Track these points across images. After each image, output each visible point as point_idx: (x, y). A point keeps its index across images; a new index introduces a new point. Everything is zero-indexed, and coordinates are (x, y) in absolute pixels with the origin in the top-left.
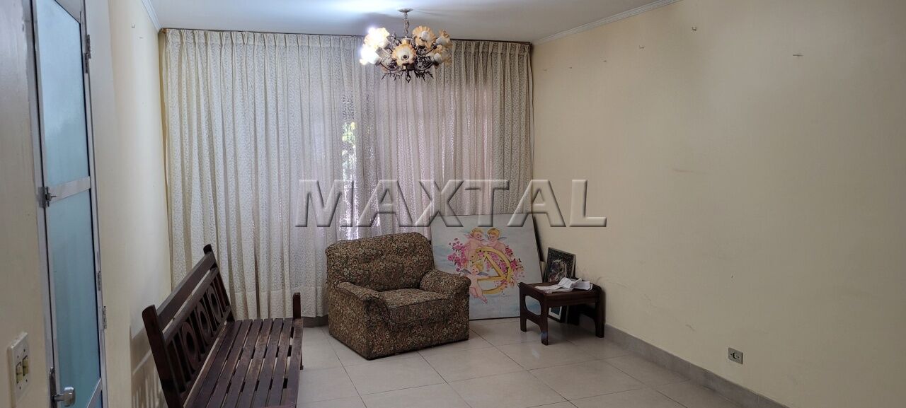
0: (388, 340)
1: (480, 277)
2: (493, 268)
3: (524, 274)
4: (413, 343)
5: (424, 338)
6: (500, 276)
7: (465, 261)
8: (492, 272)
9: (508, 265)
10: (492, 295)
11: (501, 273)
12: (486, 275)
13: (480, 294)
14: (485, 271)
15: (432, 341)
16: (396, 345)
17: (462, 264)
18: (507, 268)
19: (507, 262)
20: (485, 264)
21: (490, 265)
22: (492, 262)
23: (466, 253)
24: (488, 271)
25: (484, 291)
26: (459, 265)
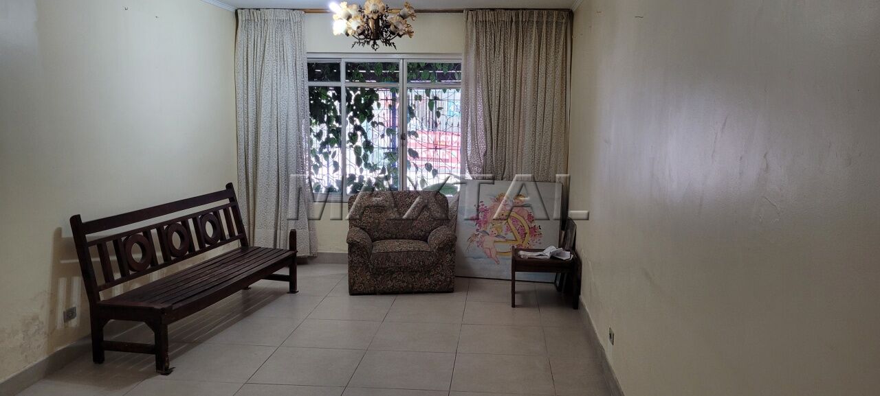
0: (369, 281)
1: (497, 239)
2: (512, 232)
3: (541, 241)
4: (393, 286)
5: (405, 284)
6: (516, 240)
7: (486, 222)
8: (510, 236)
9: (527, 231)
10: (506, 257)
11: (519, 237)
12: (505, 238)
13: (493, 255)
14: (503, 234)
15: (413, 288)
16: (377, 287)
17: (482, 225)
18: (526, 234)
19: (527, 228)
20: (504, 228)
21: (509, 229)
22: (511, 225)
23: (488, 215)
24: (506, 234)
25: (497, 253)
26: (480, 226)
